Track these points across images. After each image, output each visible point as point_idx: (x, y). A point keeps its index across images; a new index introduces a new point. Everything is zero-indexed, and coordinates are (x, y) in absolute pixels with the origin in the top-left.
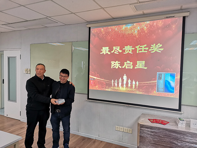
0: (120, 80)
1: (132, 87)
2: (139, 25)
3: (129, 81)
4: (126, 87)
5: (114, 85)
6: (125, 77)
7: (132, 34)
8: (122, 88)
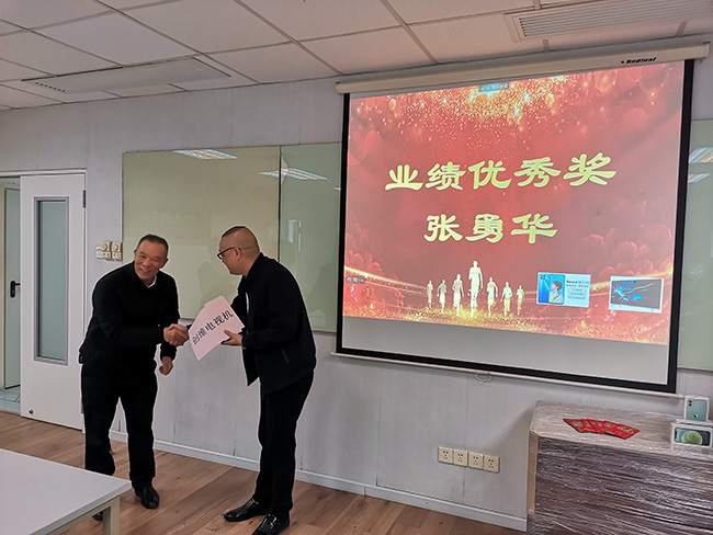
0: (458, 282)
1: (499, 306)
2: (529, 87)
3: (491, 286)
4: (479, 308)
5: (436, 300)
6: (475, 273)
7: (503, 118)
8: (463, 312)
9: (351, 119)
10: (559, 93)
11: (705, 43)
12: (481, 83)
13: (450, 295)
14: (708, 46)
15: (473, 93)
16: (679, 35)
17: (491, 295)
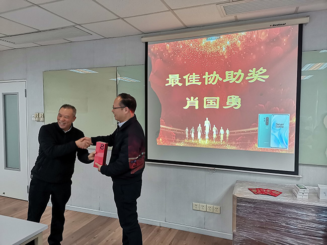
0: (200, 127)
1: (218, 138)
2: (229, 38)
3: (215, 129)
4: (209, 139)
5: (190, 136)
6: (207, 123)
7: (218, 53)
8: (202, 141)
9: (149, 54)
10: (243, 40)
11: (307, 16)
12: (207, 36)
13: (196, 134)
14: (309, 18)
15: (204, 41)
16: (296, 13)
17: (215, 133)
